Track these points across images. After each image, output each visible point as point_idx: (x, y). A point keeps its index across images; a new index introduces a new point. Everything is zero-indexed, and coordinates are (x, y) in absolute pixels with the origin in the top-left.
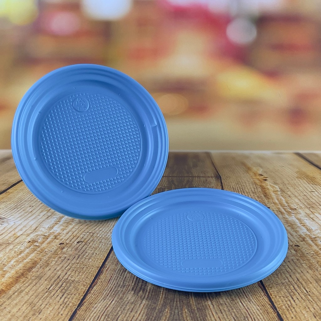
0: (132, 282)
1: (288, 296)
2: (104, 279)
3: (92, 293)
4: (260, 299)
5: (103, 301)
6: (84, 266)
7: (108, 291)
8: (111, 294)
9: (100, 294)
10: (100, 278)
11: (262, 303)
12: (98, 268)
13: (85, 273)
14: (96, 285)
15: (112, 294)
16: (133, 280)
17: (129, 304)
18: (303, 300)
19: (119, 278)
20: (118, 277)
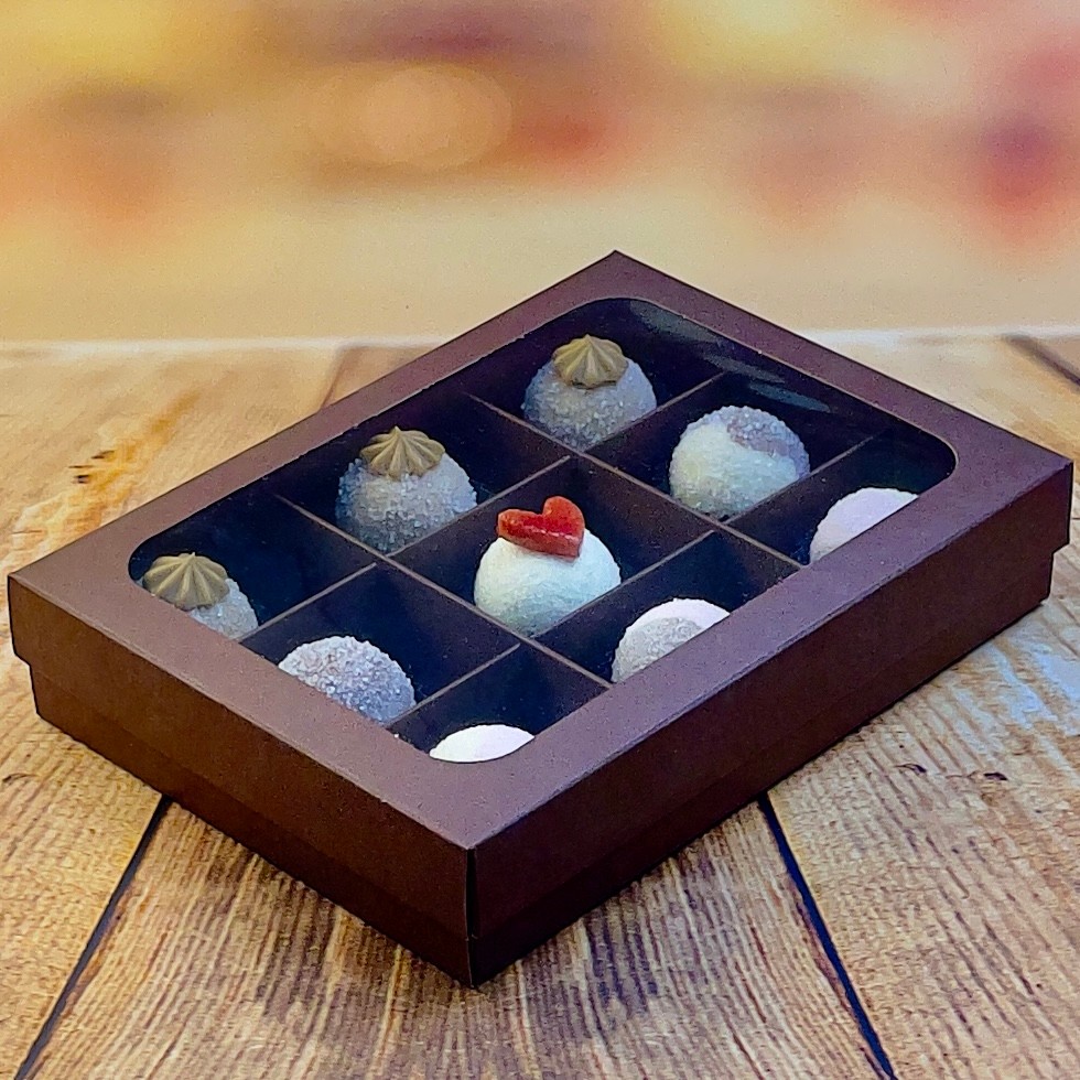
0: (254, 959)
1: (944, 1010)
2: (130, 950)
3: (80, 1014)
4: (823, 1023)
5: (130, 1053)
6: (38, 893)
7: (150, 1002)
8: (164, 1018)
9: (115, 1018)
10: (111, 948)
11: (828, 1043)
12: (101, 896)
13: (44, 924)
14: (96, 979)
15: (169, 1019)
16: (261, 951)
17: (244, 1060)
18: (1006, 1027)
19: (197, 943)
20: (193, 937)
